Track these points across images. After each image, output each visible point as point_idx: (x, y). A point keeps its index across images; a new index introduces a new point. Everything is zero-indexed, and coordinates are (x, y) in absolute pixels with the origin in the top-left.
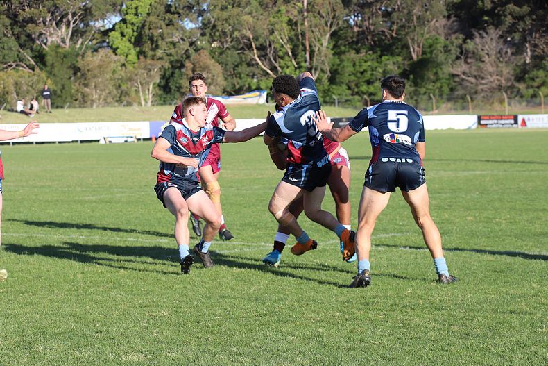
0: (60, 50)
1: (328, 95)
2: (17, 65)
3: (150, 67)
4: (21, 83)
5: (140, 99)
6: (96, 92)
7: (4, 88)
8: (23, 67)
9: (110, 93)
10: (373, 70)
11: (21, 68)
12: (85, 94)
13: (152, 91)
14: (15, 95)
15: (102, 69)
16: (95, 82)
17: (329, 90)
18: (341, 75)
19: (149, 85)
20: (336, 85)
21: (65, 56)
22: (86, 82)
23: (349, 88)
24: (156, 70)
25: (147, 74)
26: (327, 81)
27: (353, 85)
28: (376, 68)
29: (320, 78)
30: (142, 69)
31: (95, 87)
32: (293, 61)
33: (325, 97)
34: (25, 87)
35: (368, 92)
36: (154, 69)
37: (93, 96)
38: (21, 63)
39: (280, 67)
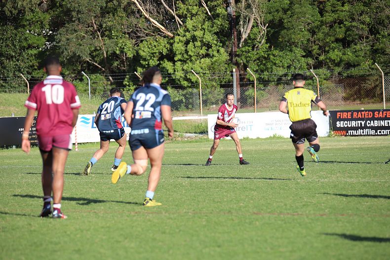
1: (267, 69)
10: (353, 20)
17: (267, 59)
18: (288, 29)
20: (282, 49)
23: (308, 54)
26: (264, 41)
27: (315, 49)
28: (361, 15)
29: (252, 36)
32: (205, 5)
33: (262, 71)
35: (341, 60)
39: (179, 16)
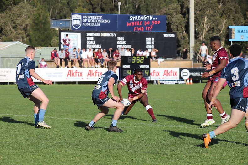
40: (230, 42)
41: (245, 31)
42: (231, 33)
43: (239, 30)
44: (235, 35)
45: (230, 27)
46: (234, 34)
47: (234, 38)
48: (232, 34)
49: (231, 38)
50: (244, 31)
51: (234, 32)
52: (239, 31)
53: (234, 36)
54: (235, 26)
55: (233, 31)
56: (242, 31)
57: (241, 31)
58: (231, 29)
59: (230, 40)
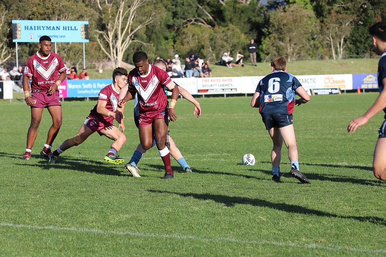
0: (238, 6)
2: (196, 20)
3: (341, 21)
4: (216, 38)
5: (332, 53)
6: (290, 46)
7: (199, 42)
8: (203, 23)
9: (303, 47)
11: (200, 24)
12: (281, 48)
13: (343, 45)
14: (210, 49)
15: (296, 24)
16: (290, 37)
19: (341, 39)
21: (242, 12)
22: (281, 36)
24: (347, 24)
25: (339, 28)
30: (334, 23)
31: (290, 41)
34: (220, 42)
36: (345, 24)
37: (287, 50)
38: (200, 18)
40: (15, 43)
41: (35, 27)
42: (16, 30)
43: (26, 26)
44: (21, 33)
45: (14, 22)
46: (19, 32)
47: (20, 38)
48: (17, 32)
49: (16, 38)
50: (33, 28)
51: (20, 29)
52: (26, 28)
53: (20, 35)
54: (20, 19)
55: (18, 28)
56: (31, 27)
57: (29, 28)
58: (16, 25)
59: (14, 41)
